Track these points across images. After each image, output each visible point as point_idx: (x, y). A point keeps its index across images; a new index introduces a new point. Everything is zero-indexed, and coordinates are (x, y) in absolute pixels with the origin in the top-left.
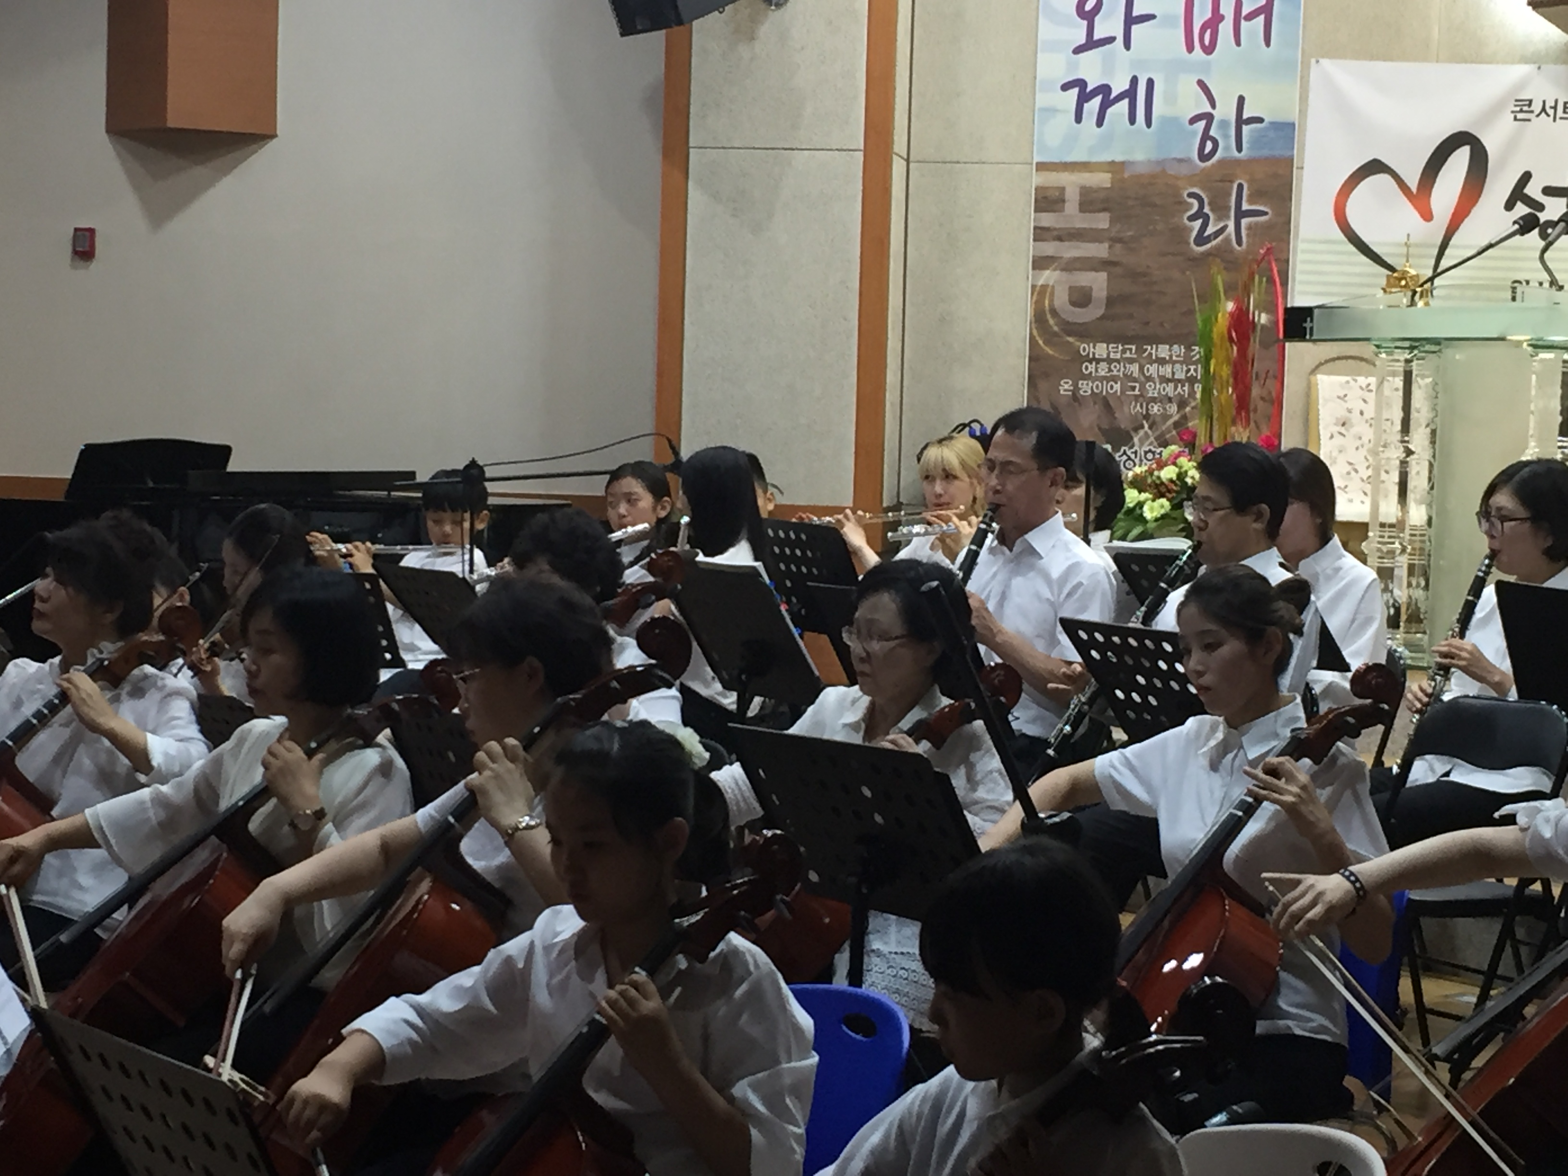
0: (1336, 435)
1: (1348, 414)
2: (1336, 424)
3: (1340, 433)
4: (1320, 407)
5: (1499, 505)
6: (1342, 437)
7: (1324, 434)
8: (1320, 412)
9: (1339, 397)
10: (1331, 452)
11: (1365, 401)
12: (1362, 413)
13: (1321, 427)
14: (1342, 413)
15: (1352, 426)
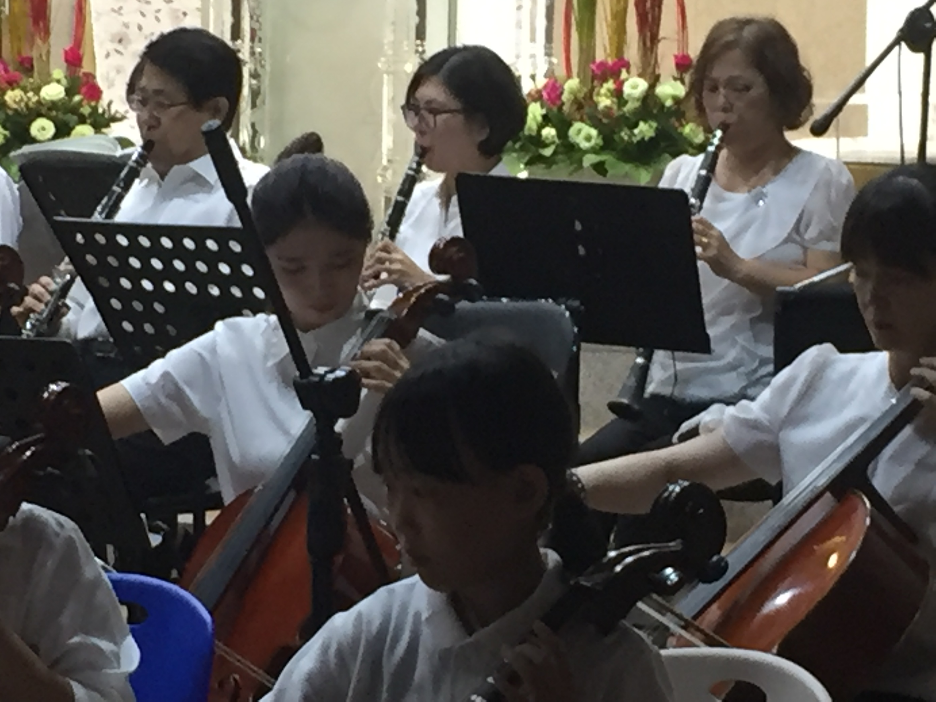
0: (113, 53)
1: (124, 29)
2: (112, 41)
3: (118, 52)
4: (93, 21)
5: (428, 98)
6: (118, 56)
7: (99, 52)
8: (95, 27)
9: (113, 10)
10: (108, 73)
11: (143, 14)
12: (140, 28)
13: (96, 44)
14: (116, 28)
15: (129, 42)
